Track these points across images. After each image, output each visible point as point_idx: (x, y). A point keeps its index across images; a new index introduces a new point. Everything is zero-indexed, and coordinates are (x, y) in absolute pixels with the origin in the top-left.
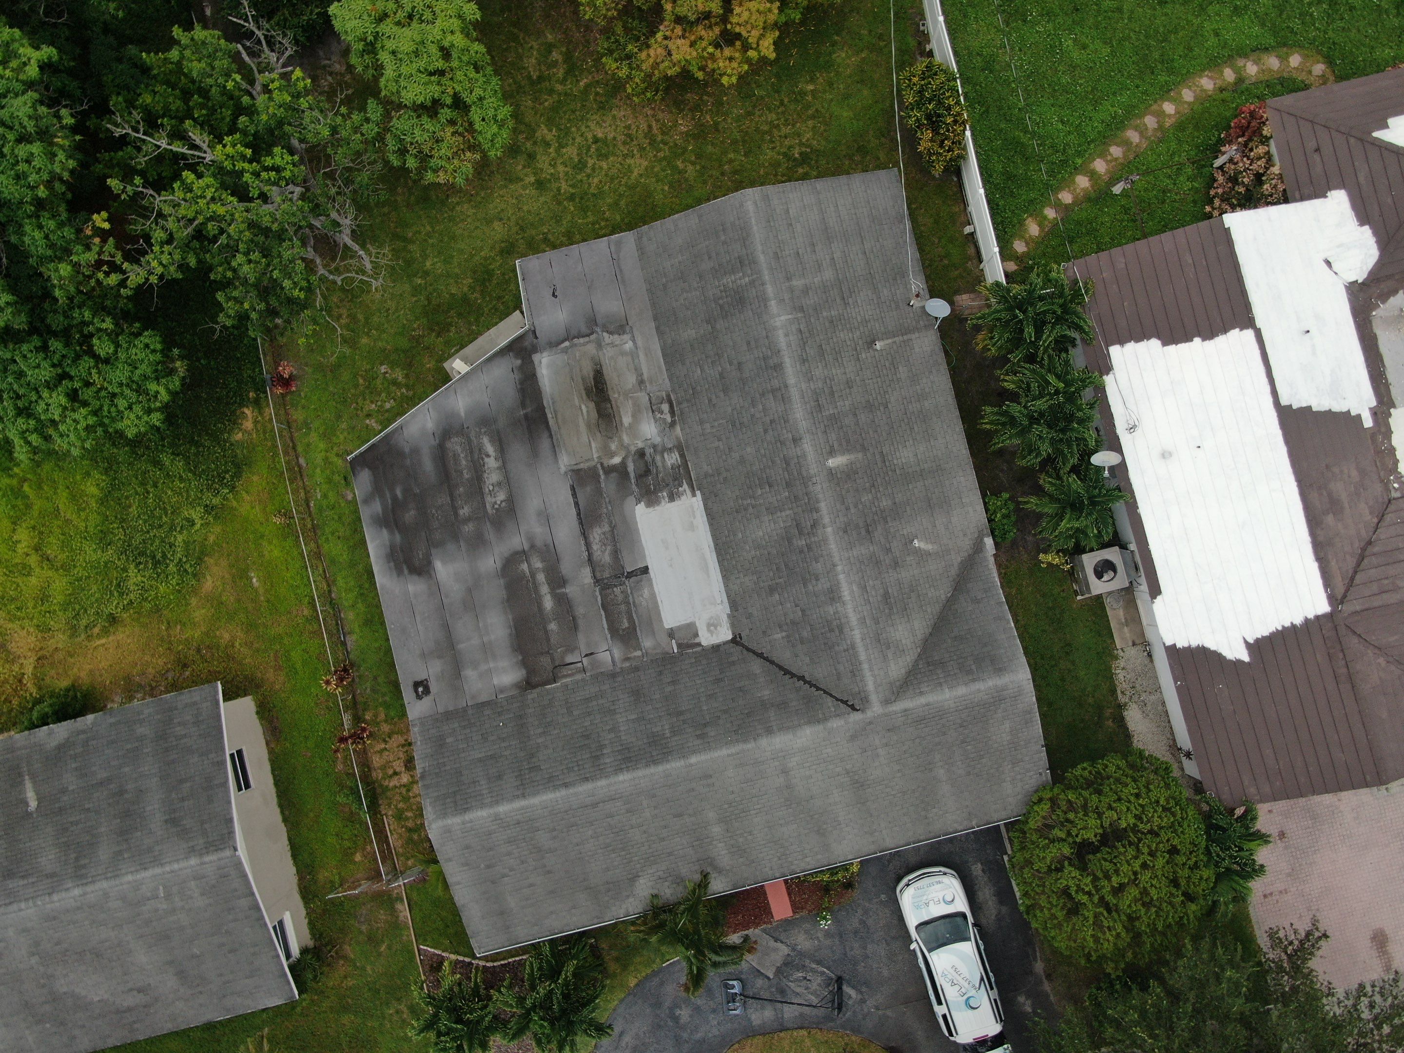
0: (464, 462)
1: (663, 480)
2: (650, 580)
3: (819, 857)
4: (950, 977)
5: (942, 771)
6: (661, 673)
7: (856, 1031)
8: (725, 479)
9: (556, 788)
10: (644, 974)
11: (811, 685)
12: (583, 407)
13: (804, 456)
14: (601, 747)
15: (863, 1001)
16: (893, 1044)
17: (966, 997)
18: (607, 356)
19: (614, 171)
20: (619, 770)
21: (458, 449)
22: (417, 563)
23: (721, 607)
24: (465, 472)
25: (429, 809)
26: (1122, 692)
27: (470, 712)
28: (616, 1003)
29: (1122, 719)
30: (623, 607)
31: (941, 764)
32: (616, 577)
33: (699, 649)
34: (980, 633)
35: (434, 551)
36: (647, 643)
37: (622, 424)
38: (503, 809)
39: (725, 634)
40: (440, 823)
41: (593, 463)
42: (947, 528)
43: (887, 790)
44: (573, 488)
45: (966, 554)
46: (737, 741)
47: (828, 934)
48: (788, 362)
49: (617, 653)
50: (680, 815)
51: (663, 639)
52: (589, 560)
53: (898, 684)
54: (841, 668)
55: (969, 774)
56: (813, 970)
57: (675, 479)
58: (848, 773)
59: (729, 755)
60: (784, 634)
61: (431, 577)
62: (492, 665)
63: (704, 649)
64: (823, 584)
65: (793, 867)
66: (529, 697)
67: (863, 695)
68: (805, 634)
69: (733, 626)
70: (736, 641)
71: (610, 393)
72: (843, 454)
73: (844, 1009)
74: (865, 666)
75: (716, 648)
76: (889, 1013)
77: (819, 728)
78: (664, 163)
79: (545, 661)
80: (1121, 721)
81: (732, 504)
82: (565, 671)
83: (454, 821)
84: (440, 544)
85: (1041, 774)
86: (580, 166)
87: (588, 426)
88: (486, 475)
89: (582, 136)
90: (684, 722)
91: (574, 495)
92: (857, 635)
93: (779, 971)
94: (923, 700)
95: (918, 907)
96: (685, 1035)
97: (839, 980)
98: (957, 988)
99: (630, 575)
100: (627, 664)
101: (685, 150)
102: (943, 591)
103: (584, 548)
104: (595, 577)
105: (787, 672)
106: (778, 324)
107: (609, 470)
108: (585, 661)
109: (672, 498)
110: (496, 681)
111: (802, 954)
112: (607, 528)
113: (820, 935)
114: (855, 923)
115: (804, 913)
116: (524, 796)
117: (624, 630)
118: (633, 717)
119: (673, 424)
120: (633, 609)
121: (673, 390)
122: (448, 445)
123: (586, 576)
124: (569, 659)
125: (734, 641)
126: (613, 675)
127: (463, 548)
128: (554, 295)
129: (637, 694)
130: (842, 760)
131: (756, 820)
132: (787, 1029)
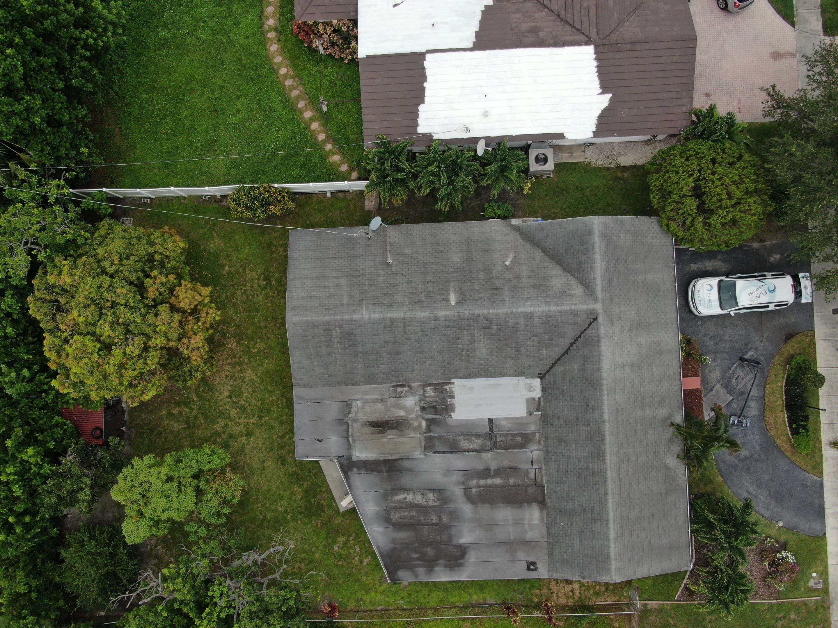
0: (406, 514)
1: (441, 399)
2: (497, 419)
3: (674, 356)
6: (551, 424)
7: (772, 357)
8: (448, 364)
9: (606, 500)
10: (717, 471)
11: (577, 340)
12: (389, 437)
13: (446, 316)
14: (588, 468)
15: (756, 349)
16: (784, 337)
17: (767, 292)
18: (362, 417)
19: (250, 390)
20: (603, 461)
21: (398, 515)
22: (459, 554)
23: (520, 382)
24: (412, 514)
25: (603, 578)
26: (610, 164)
27: (551, 540)
28: (731, 492)
29: (625, 167)
30: (509, 438)
31: (635, 276)
32: (491, 438)
33: (542, 399)
34: (566, 239)
35: (454, 542)
36: (533, 428)
37: (403, 417)
38: (612, 534)
39: (537, 383)
41: (423, 438)
42: (502, 244)
43: (644, 310)
44: (435, 453)
45: (519, 236)
46: (601, 389)
47: (714, 360)
48: (390, 315)
49: (535, 447)
50: (636, 431)
51: (532, 419)
52: (478, 452)
53: (586, 291)
54: (571, 321)
55: (644, 262)
56: (734, 373)
57: (442, 392)
58: (631, 330)
59: (608, 396)
60: (544, 349)
61: (468, 547)
62: (526, 522)
63: (543, 396)
64: (522, 321)
65: (677, 373)
66: (549, 504)
67: (588, 312)
68: (547, 337)
69: (533, 377)
70: (542, 377)
71: (384, 419)
72: (449, 294)
73: (759, 360)
74: (573, 307)
75: (544, 389)
76: (766, 335)
77: (603, 341)
78: (252, 359)
79: (531, 490)
80: (626, 169)
81: (463, 363)
82: (539, 480)
83: (614, 565)
84: (450, 537)
85: (652, 222)
86: (243, 409)
87: (401, 436)
88: (416, 502)
89: (225, 404)
90: (583, 417)
91: (439, 453)
92: (554, 308)
93: (730, 393)
94: (599, 280)
95: (710, 306)
96: (756, 455)
97: (742, 359)
98: (761, 295)
99: (491, 430)
100: (542, 443)
101: (247, 346)
102: (538, 254)
103: (470, 453)
104: (488, 451)
105: (566, 352)
106: (367, 316)
107: (429, 430)
108: (535, 467)
109: (453, 396)
110: (536, 521)
111: (723, 377)
112: (462, 438)
113: (714, 365)
114: (711, 343)
115: (700, 370)
116: (607, 521)
117: (522, 440)
118: (574, 446)
119: (410, 387)
120: (511, 432)
121: (390, 383)
122: (394, 520)
123: (487, 456)
124: (532, 476)
125: (542, 378)
126: (547, 452)
127: (456, 524)
128: (321, 441)
129: (561, 441)
130: (623, 332)
131: (647, 389)
132: (764, 396)
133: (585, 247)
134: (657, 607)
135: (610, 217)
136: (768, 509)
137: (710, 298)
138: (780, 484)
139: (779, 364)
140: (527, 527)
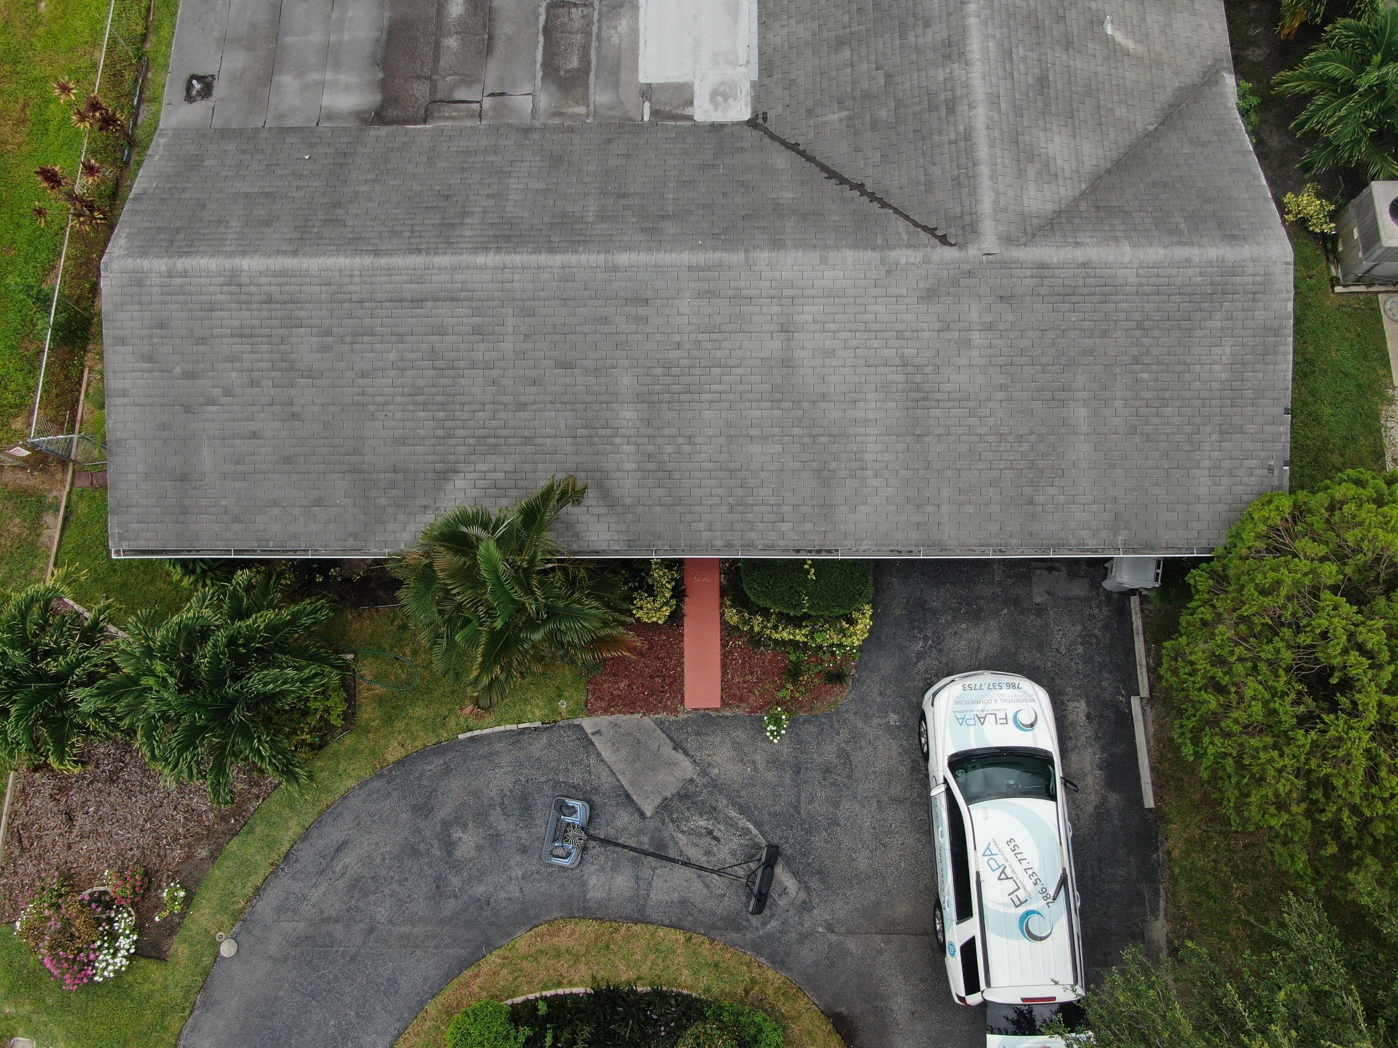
3: (808, 527)
4: (1001, 861)
5: (1083, 412)
6: (609, 141)
7: (779, 962)
9: (357, 252)
10: (419, 744)
11: (872, 197)
14: (464, 214)
15: (806, 907)
16: (843, 1009)
17: (1022, 909)
20: (481, 248)
23: (743, 70)
25: (122, 241)
27: (264, 134)
28: (351, 783)
30: (578, 38)
31: (1085, 395)
33: (688, 123)
34: (1201, 184)
36: (600, 97)
38: (249, 264)
39: (739, 111)
40: (130, 263)
42: (1164, 32)
43: (971, 421)
45: (1188, 81)
46: (714, 248)
47: (774, 760)
49: (544, 101)
50: (566, 365)
53: (1036, 222)
54: (937, 171)
55: (1133, 431)
56: (730, 823)
58: (904, 365)
59: (690, 268)
60: (845, 114)
62: (329, 76)
63: (696, 126)
65: (753, 535)
66: (372, 133)
67: (967, 219)
68: (883, 113)
69: (756, 100)
70: (755, 122)
73: (767, 912)
74: (984, 170)
75: (716, 128)
76: (851, 944)
77: (873, 257)
79: (420, 91)
82: (447, 111)
83: (156, 265)
85: (1271, 469)
90: (626, 207)
92: (980, 116)
93: (665, 807)
94: (1079, 254)
95: (959, 724)
96: (456, 882)
97: (774, 854)
98: (1010, 886)
100: (557, 121)
102: (1141, 118)
105: (832, 174)
108: (487, 102)
110: (327, 101)
111: (715, 786)
113: (758, 758)
114: (829, 752)
115: (741, 711)
116: (295, 253)
117: (567, 71)
118: (539, 186)
120: (594, 43)
124: (461, 94)
125: (752, 123)
126: (527, 130)
129: (556, 160)
130: (899, 334)
131: (706, 415)
132: (650, 923)
133: (1183, 226)
134: (44, 539)
135: (1290, 306)
136: (279, 909)
137: (990, 719)
138: (353, 959)
139: (754, 981)
140: (314, 76)
